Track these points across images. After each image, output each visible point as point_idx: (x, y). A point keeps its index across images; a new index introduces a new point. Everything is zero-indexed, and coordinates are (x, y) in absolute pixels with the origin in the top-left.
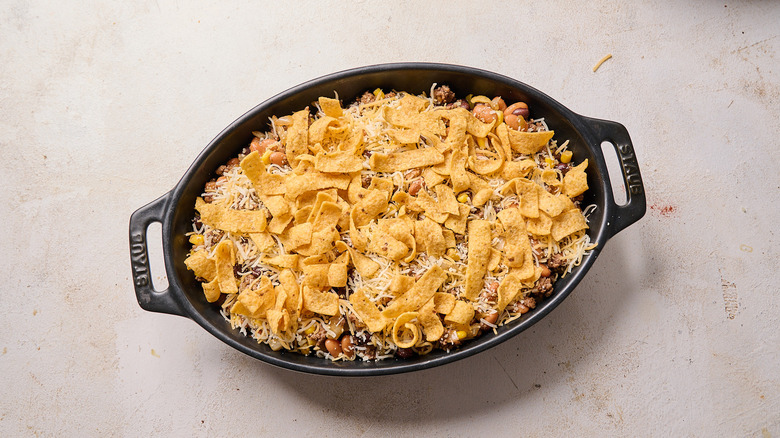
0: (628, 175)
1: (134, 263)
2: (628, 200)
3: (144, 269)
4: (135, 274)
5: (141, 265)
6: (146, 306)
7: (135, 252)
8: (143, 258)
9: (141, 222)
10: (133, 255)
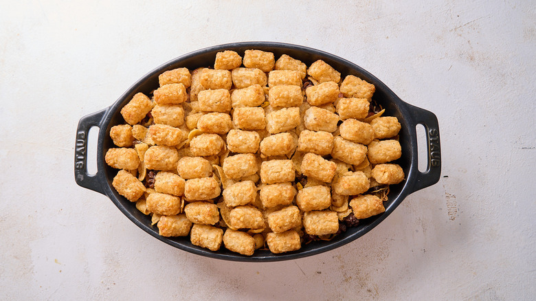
0: (431, 151)
1: (77, 153)
2: (428, 169)
3: (82, 157)
4: (77, 160)
5: (81, 155)
6: (80, 183)
7: (78, 145)
8: (83, 150)
9: (86, 125)
10: (77, 147)
